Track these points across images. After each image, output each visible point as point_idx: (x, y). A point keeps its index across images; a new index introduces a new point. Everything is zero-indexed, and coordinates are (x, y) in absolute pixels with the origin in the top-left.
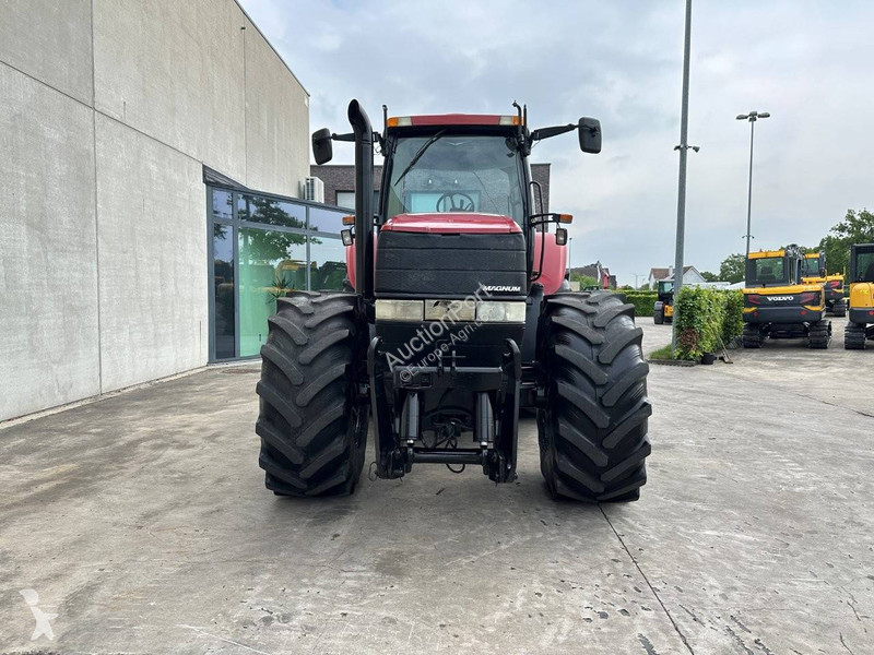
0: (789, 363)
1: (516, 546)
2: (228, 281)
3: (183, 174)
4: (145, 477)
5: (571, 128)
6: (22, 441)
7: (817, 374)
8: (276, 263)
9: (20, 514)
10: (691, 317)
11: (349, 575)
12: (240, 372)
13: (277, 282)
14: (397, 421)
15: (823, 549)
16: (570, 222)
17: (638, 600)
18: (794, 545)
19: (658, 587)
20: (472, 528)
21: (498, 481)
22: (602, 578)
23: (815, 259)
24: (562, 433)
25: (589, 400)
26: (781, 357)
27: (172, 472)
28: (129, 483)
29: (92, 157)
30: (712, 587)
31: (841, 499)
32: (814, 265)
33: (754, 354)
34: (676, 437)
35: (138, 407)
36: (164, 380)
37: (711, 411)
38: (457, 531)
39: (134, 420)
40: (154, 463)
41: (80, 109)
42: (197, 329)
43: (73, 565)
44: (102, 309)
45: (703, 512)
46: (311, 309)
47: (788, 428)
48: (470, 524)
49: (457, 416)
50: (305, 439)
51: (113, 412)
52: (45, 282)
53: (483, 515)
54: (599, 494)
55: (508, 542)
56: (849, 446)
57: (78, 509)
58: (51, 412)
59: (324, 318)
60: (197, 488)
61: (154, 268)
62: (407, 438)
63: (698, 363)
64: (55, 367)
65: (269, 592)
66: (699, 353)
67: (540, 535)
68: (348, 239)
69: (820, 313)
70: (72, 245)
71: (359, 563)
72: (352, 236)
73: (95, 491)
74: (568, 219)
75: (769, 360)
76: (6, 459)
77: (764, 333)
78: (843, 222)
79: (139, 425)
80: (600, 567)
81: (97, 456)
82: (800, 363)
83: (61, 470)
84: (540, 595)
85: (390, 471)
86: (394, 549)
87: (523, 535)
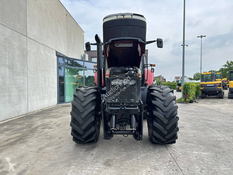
0: (213, 103)
1: (142, 157)
2: (62, 81)
3: (51, 53)
4: (40, 137)
5: (155, 41)
6: (6, 127)
7: (221, 106)
8: (75, 76)
9: (5, 148)
10: (187, 90)
11: (96, 166)
12: (65, 106)
13: (76, 82)
14: (109, 123)
15: (227, 157)
16: (155, 66)
17: (177, 173)
18: (219, 156)
19: (182, 169)
20: (130, 152)
21: (138, 140)
22: (167, 166)
23: (219, 74)
24: (155, 125)
25: (162, 116)
26: (211, 101)
27: (47, 136)
28: (35, 139)
29: (26, 50)
30: (197, 169)
31: (230, 142)
32: (219, 76)
33: (204, 100)
34: (184, 124)
35: (38, 117)
36: (45, 109)
37: (193, 116)
38: (126, 153)
39: (37, 120)
40: (42, 133)
41: (23, 37)
42: (54, 95)
43: (20, 164)
44: (28, 90)
45: (193, 146)
46: (85, 91)
47: (214, 121)
48: (129, 151)
49: (125, 121)
50: (84, 127)
51: (31, 118)
52: (13, 83)
53: (133, 148)
54: (165, 142)
55: (140, 156)
56: (231, 126)
57: (21, 147)
58: (14, 118)
59: (89, 94)
60: (54, 140)
61: (43, 79)
62: (112, 128)
63: (189, 103)
64: (16, 106)
65: (74, 171)
66: (189, 100)
67: (149, 154)
68: (95, 71)
69: (221, 89)
70: (21, 73)
71: (99, 162)
72: (96, 71)
73: (26, 141)
74: (154, 66)
75: (208, 102)
76: (1, 132)
77: (206, 94)
78: (226, 64)
79: (38, 122)
80: (166, 163)
81: (27, 131)
82: (216, 102)
83: (17, 135)
84: (149, 172)
85: (107, 137)
86: (108, 158)
87: (144, 154)
